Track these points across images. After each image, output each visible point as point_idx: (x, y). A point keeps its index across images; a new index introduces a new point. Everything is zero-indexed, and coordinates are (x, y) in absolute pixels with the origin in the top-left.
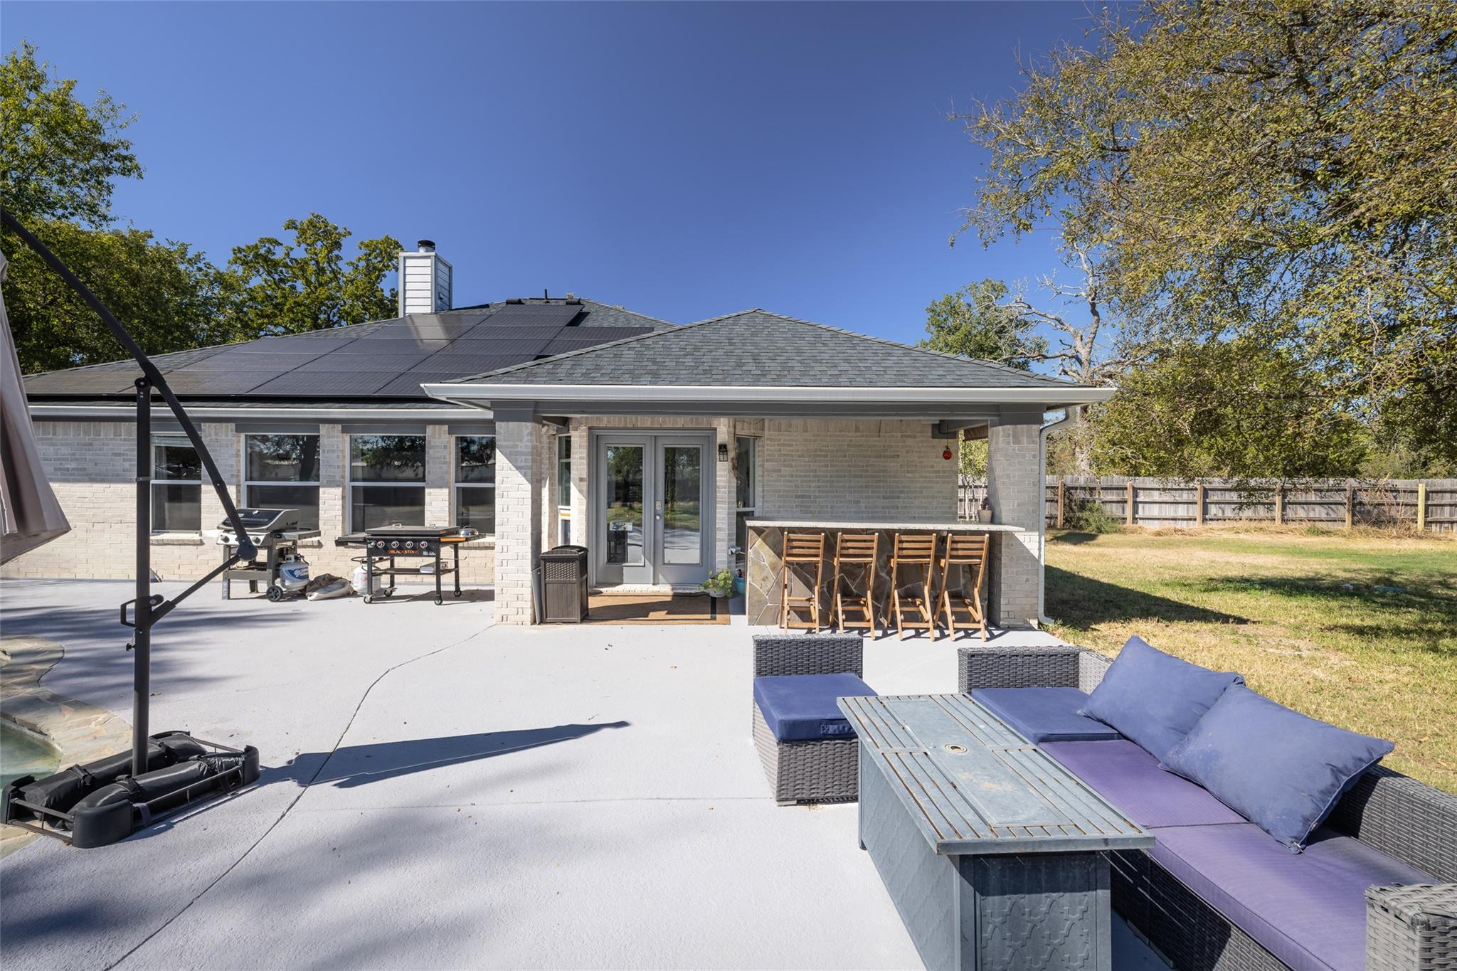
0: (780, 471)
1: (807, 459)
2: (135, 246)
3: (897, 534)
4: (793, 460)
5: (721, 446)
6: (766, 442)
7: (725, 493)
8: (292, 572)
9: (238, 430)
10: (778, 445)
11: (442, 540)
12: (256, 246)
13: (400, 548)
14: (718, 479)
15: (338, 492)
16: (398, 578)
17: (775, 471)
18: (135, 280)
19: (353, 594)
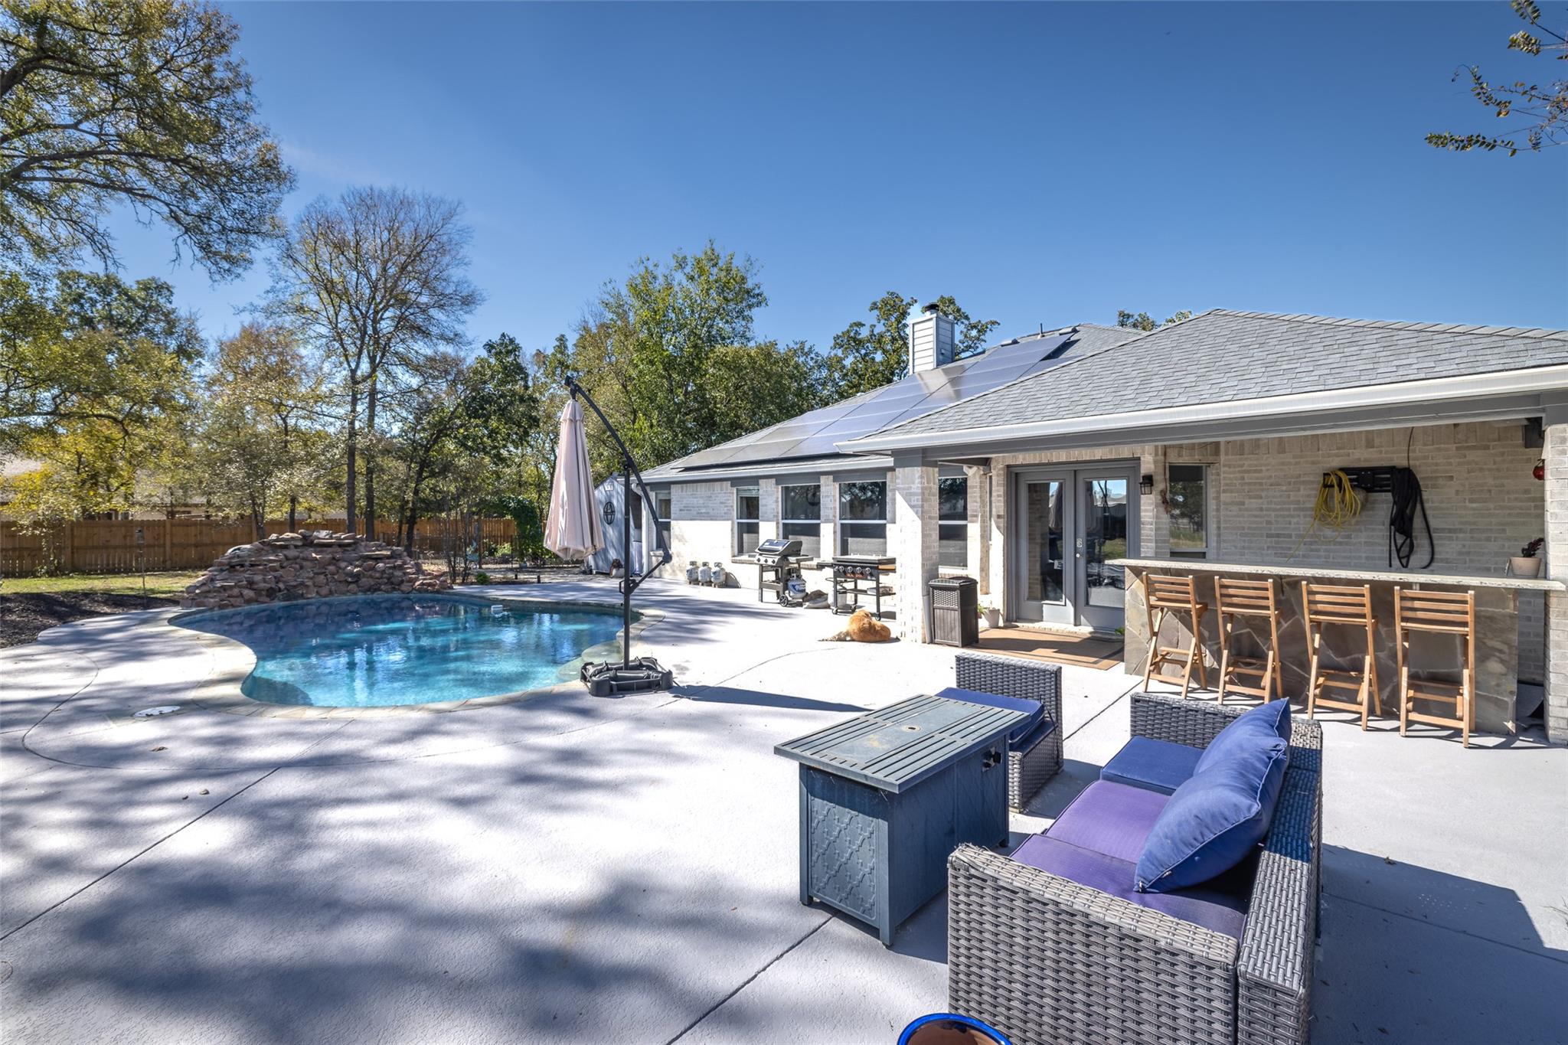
0: (1243, 503)
1: (1284, 488)
2: (767, 352)
3: (1304, 583)
4: (1262, 490)
5: (1145, 477)
6: (1223, 469)
7: (1151, 530)
8: (794, 586)
9: (777, 483)
10: (1240, 472)
11: (881, 567)
12: (848, 331)
13: (862, 573)
14: (1142, 514)
15: (831, 526)
16: (860, 597)
17: (1237, 504)
18: (769, 376)
19: (828, 607)
